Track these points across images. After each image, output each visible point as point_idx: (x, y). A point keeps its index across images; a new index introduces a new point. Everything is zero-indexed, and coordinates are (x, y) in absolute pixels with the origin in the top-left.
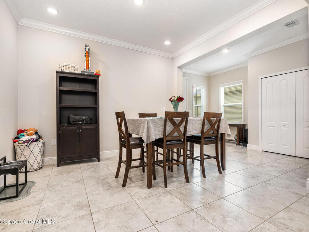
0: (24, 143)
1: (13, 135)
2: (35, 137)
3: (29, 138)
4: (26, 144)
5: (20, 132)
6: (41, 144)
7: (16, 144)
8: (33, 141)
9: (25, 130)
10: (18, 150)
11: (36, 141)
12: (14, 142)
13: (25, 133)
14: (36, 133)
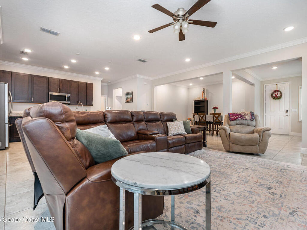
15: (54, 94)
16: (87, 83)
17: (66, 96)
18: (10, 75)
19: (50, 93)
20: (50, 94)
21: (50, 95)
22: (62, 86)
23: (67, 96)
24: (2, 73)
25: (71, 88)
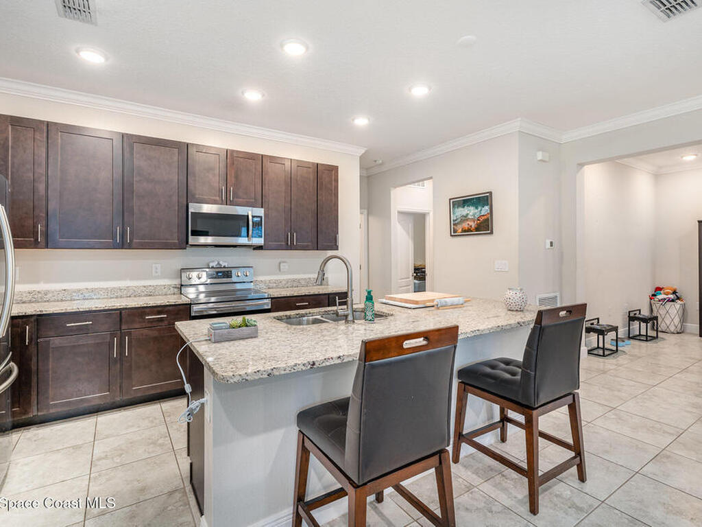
0: (659, 301)
1: (650, 292)
2: (672, 296)
3: (665, 296)
4: (661, 302)
5: (658, 289)
6: (679, 306)
7: (652, 301)
8: (669, 301)
9: (663, 288)
10: (654, 307)
11: (673, 301)
12: (651, 299)
13: (662, 292)
14: (675, 292)
15: (207, 208)
16: (318, 164)
17: (250, 217)
18: (40, 137)
19: (193, 208)
20: (191, 210)
21: (192, 213)
22: (237, 177)
23: (253, 217)
24: (10, 127)
25: (266, 187)
